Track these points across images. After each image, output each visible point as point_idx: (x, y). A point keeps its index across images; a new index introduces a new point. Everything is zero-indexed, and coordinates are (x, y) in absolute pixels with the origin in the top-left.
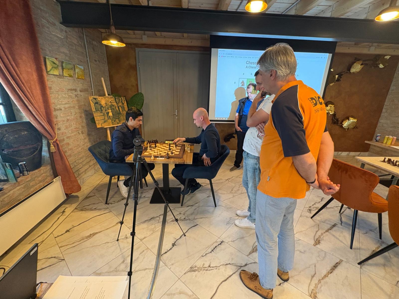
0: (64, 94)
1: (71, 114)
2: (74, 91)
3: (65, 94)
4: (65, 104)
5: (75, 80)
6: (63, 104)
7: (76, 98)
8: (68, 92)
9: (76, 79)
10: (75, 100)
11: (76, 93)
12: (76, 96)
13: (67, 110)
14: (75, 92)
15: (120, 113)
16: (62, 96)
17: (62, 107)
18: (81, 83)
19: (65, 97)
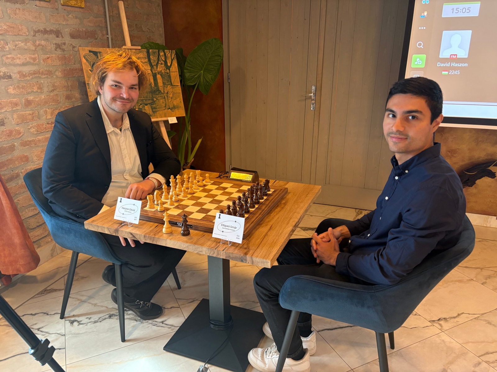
0: (22, 42)
1: (40, 88)
2: (53, 36)
3: (26, 41)
4: (24, 64)
5: (57, 9)
6: (16, 65)
7: (59, 52)
8: (34, 36)
9: (60, 6)
10: (54, 55)
11: (59, 41)
12: (58, 46)
13: (28, 78)
14: (57, 37)
15: (158, 90)
16: (16, 46)
17: (14, 71)
18: (76, 18)
19: (26, 47)
